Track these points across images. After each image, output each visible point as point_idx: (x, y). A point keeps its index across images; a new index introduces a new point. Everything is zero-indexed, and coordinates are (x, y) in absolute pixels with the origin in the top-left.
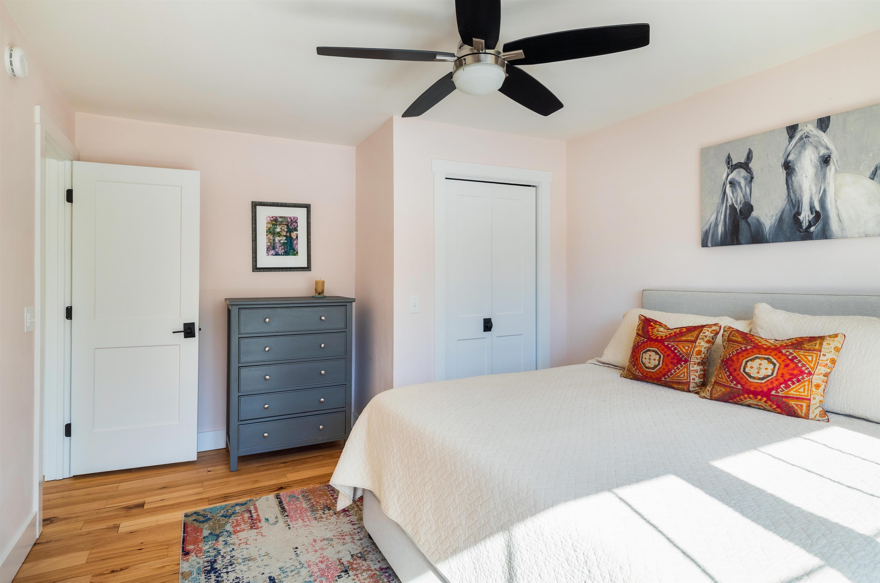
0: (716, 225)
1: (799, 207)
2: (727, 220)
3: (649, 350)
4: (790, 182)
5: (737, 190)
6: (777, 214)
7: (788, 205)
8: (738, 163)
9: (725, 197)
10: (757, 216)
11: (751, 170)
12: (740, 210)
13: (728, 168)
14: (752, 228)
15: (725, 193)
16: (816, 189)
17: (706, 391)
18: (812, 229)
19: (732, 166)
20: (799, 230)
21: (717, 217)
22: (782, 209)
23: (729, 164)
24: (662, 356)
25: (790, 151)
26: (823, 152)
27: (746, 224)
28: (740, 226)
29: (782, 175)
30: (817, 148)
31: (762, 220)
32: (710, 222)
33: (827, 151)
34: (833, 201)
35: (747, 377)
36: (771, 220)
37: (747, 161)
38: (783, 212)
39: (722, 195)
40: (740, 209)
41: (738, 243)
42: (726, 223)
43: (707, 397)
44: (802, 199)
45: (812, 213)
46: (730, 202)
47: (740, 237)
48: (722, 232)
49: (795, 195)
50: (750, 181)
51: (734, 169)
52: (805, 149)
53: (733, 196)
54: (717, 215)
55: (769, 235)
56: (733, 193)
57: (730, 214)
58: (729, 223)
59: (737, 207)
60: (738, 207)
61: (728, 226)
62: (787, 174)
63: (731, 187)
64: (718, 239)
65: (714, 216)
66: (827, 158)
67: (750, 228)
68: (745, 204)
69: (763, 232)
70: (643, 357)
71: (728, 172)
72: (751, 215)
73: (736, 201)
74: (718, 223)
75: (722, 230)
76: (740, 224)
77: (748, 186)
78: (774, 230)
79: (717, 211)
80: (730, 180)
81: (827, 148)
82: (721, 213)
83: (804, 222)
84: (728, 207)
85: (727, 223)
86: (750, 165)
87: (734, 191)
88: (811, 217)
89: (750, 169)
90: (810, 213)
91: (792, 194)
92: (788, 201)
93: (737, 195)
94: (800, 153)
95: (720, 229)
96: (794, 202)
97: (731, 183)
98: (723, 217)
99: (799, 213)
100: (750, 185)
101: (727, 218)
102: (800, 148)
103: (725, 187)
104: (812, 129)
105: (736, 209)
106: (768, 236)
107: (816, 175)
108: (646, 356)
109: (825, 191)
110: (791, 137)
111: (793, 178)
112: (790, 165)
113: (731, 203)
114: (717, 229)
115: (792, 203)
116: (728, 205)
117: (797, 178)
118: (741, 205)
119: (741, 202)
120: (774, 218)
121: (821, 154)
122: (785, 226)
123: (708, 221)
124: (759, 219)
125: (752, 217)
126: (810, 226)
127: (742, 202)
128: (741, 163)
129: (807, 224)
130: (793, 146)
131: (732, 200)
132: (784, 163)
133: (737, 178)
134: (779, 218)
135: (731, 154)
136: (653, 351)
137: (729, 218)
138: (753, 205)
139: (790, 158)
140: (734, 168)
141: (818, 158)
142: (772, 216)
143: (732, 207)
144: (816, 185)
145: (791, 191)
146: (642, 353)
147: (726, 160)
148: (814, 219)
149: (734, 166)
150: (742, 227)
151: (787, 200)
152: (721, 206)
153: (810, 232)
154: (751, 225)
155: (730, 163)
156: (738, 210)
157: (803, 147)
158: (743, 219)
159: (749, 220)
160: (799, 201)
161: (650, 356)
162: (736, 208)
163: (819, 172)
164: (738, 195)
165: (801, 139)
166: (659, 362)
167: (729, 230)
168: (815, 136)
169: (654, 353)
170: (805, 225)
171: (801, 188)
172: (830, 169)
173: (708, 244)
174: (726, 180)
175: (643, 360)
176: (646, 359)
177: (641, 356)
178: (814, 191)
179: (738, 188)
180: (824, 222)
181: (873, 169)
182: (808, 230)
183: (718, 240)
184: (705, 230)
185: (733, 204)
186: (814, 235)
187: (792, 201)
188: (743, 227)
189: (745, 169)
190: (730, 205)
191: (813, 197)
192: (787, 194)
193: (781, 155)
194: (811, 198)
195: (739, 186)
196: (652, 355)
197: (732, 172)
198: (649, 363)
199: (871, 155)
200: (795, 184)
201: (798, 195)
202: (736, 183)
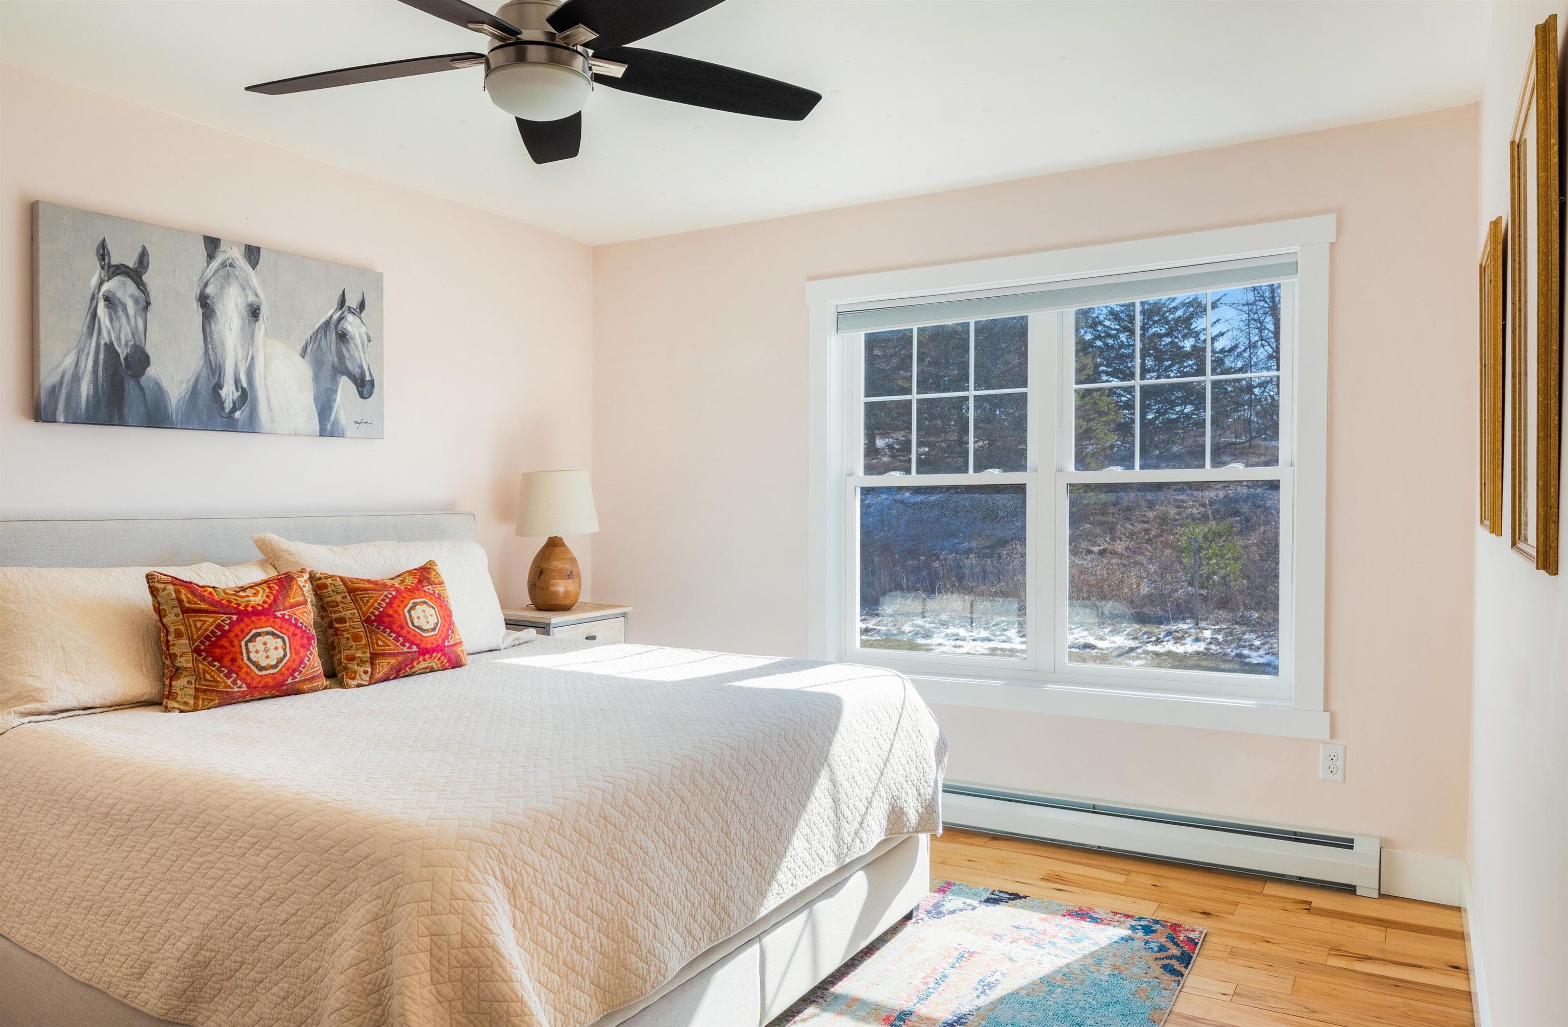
0: (76, 378)
1: (220, 374)
2: (100, 373)
3: (259, 634)
4: (208, 331)
5: (119, 317)
6: (189, 381)
7: (205, 369)
8: (122, 265)
9: (94, 324)
10: (156, 376)
11: (146, 288)
12: (126, 359)
13: (103, 268)
14: (148, 398)
15: (94, 315)
16: (242, 353)
17: (360, 675)
18: (237, 414)
19: (110, 266)
20: (220, 413)
21: (77, 362)
22: (196, 374)
23: (103, 259)
24: (286, 638)
25: (208, 278)
26: (251, 298)
27: (137, 388)
28: (126, 390)
29: (197, 315)
30: (244, 290)
31: (166, 385)
32: (61, 369)
33: (256, 300)
34: (262, 376)
35: (420, 632)
36: (180, 388)
37: (138, 267)
38: (197, 379)
39: (89, 318)
40: (127, 355)
41: (122, 423)
42: (97, 377)
43: (363, 683)
44: (224, 363)
45: (237, 390)
46: (105, 339)
47: (126, 411)
48: (88, 395)
49: (216, 354)
50: (144, 309)
51: (115, 274)
52: (229, 284)
53: (112, 326)
54: (78, 358)
55: (177, 414)
56: (111, 320)
57: (105, 362)
58: (103, 380)
59: (119, 350)
60: (122, 352)
61: (103, 386)
62: (204, 314)
63: (107, 307)
64: (81, 409)
65: (70, 359)
66: (256, 309)
67: (145, 398)
68: (135, 349)
69: (166, 408)
70: (250, 650)
71: (102, 276)
72: (146, 372)
73: (119, 338)
74: (80, 375)
75: (88, 391)
76: (126, 385)
77: (141, 316)
78: (184, 408)
79: (77, 349)
80: (106, 294)
81: (256, 295)
82: (88, 355)
83: (227, 401)
84: (102, 347)
85: (100, 379)
86: (144, 277)
87: (114, 317)
88: (237, 394)
89: (144, 285)
90: (234, 388)
91: (210, 351)
92: (205, 362)
93: (120, 327)
94: (222, 288)
95: (85, 388)
96: (213, 366)
97: (107, 299)
98: (90, 364)
99: (219, 386)
100: (143, 315)
101: (100, 369)
102: (222, 280)
103: (94, 304)
104: (237, 255)
105: (118, 355)
106: (174, 416)
107: (242, 330)
108: (258, 644)
109: (253, 358)
110: (211, 257)
111: (213, 324)
112: (208, 301)
113: (107, 340)
114: (79, 388)
115: (211, 366)
116: (103, 342)
117: (218, 328)
118: (128, 350)
119: (127, 342)
120: (184, 386)
121: (249, 300)
122: (201, 403)
123: (58, 367)
124: (160, 382)
125: (147, 377)
126: (234, 410)
127: (131, 343)
128: (128, 267)
129: (231, 405)
130: (212, 271)
131: (109, 333)
132: (200, 295)
133: (119, 294)
134: (191, 387)
135: (107, 241)
136: (267, 633)
137: (105, 370)
138: (150, 355)
139: (209, 290)
140: (114, 272)
141: (245, 305)
142: (182, 382)
143: (110, 348)
144: (242, 346)
145: (210, 346)
146: (243, 643)
147: (98, 250)
148: (240, 400)
149: (114, 268)
150: (129, 391)
151: (203, 360)
152: (86, 341)
153: (233, 419)
154: (146, 390)
155: (106, 258)
156: (122, 358)
157: (227, 277)
158: (132, 376)
159: (143, 380)
160: (220, 366)
161: (265, 644)
162: (117, 352)
163: (247, 328)
164: (122, 329)
165: (223, 265)
166: (285, 650)
167: (104, 394)
168: (241, 268)
169: (271, 637)
170: (228, 406)
171: (223, 344)
172: (260, 328)
173: (57, 417)
174: (97, 290)
175: (252, 656)
176: (257, 652)
177: (244, 651)
178: (240, 355)
179: (121, 313)
180: (251, 406)
181: (303, 343)
182: (232, 415)
183: (81, 412)
184: (51, 385)
185: (112, 343)
186: (240, 423)
187: (210, 363)
188: (132, 391)
189: (134, 282)
190: (106, 344)
191: (239, 365)
192: (203, 350)
193: (195, 279)
194: (236, 365)
195: (123, 311)
196: (269, 642)
197: (109, 279)
198: (267, 657)
199: (302, 324)
200: (215, 336)
201: (219, 356)
202: (117, 303)
